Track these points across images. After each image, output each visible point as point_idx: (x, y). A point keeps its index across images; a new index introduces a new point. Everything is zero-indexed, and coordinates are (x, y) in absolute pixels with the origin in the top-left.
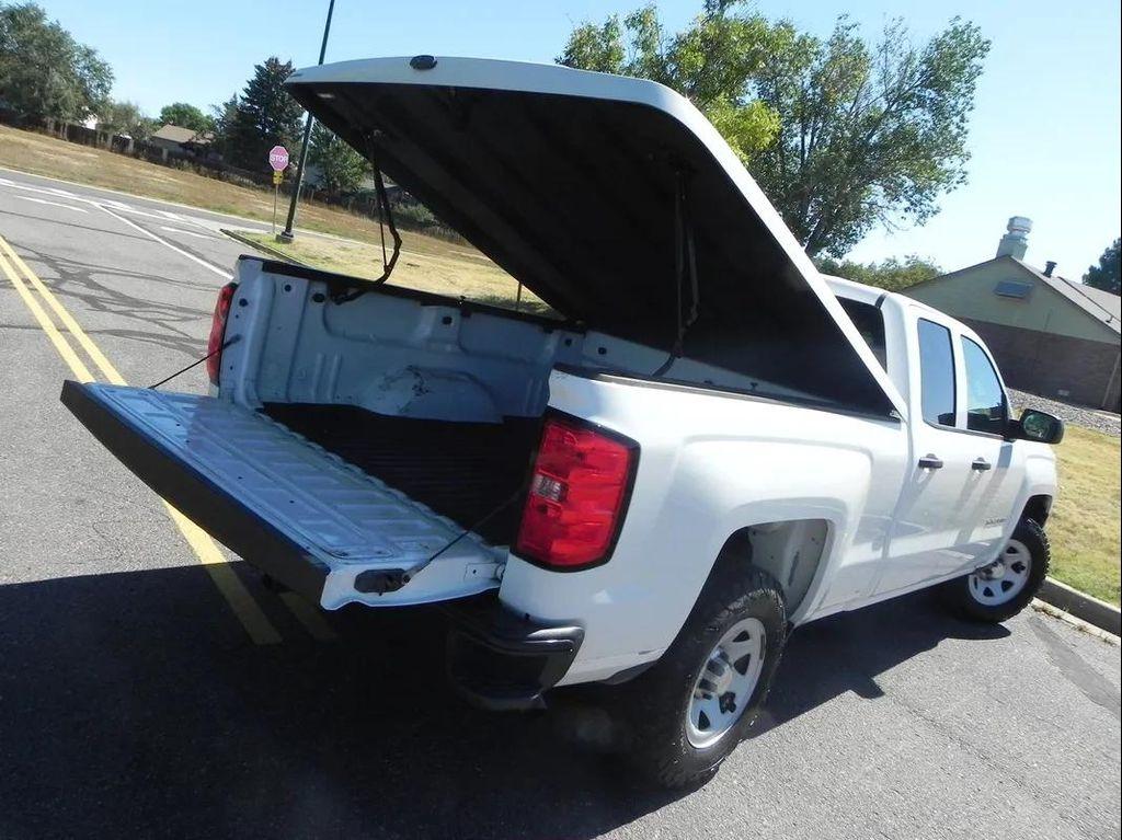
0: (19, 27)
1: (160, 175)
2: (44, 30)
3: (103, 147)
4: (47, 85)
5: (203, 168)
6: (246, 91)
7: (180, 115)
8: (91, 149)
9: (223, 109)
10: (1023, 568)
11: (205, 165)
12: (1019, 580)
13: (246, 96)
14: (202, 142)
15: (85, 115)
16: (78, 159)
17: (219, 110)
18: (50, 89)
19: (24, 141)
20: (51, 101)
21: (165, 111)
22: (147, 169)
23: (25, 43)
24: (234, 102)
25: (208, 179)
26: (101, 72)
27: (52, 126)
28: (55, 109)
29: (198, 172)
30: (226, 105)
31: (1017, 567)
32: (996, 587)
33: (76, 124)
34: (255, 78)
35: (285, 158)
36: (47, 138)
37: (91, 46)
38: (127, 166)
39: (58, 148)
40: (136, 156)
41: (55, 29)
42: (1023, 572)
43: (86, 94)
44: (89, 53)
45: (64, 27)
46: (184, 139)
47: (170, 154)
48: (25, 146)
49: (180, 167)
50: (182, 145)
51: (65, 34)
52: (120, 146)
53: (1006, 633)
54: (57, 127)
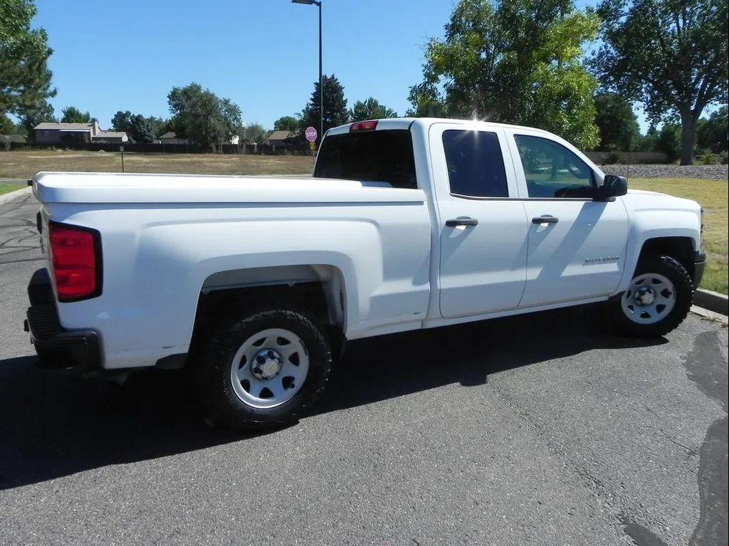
0: (189, 98)
1: (272, 161)
2: (202, 95)
3: (241, 153)
4: (209, 126)
5: (296, 151)
6: (312, 99)
7: (284, 124)
8: (236, 155)
9: (302, 114)
10: (670, 293)
11: (296, 149)
12: (670, 303)
13: (312, 102)
14: (294, 136)
15: (229, 138)
16: (227, 162)
17: (300, 115)
18: (210, 128)
19: (200, 159)
20: (212, 134)
21: (276, 124)
22: (265, 159)
23: (193, 106)
24: (307, 108)
25: (299, 157)
26: (234, 111)
27: (214, 148)
28: (215, 138)
29: (293, 154)
30: (303, 111)
31: (666, 293)
32: (652, 310)
33: (226, 143)
34: (315, 91)
35: (315, 133)
36: (212, 155)
37: (227, 98)
38: (253, 160)
39: (218, 160)
40: (259, 153)
41: (207, 94)
42: (671, 297)
43: (228, 125)
44: (226, 102)
45: (211, 91)
46: (284, 138)
47: (277, 148)
48: (200, 162)
49: (283, 154)
50: (284, 141)
51: (213, 95)
52: (250, 150)
53: (666, 341)
54: (217, 147)
